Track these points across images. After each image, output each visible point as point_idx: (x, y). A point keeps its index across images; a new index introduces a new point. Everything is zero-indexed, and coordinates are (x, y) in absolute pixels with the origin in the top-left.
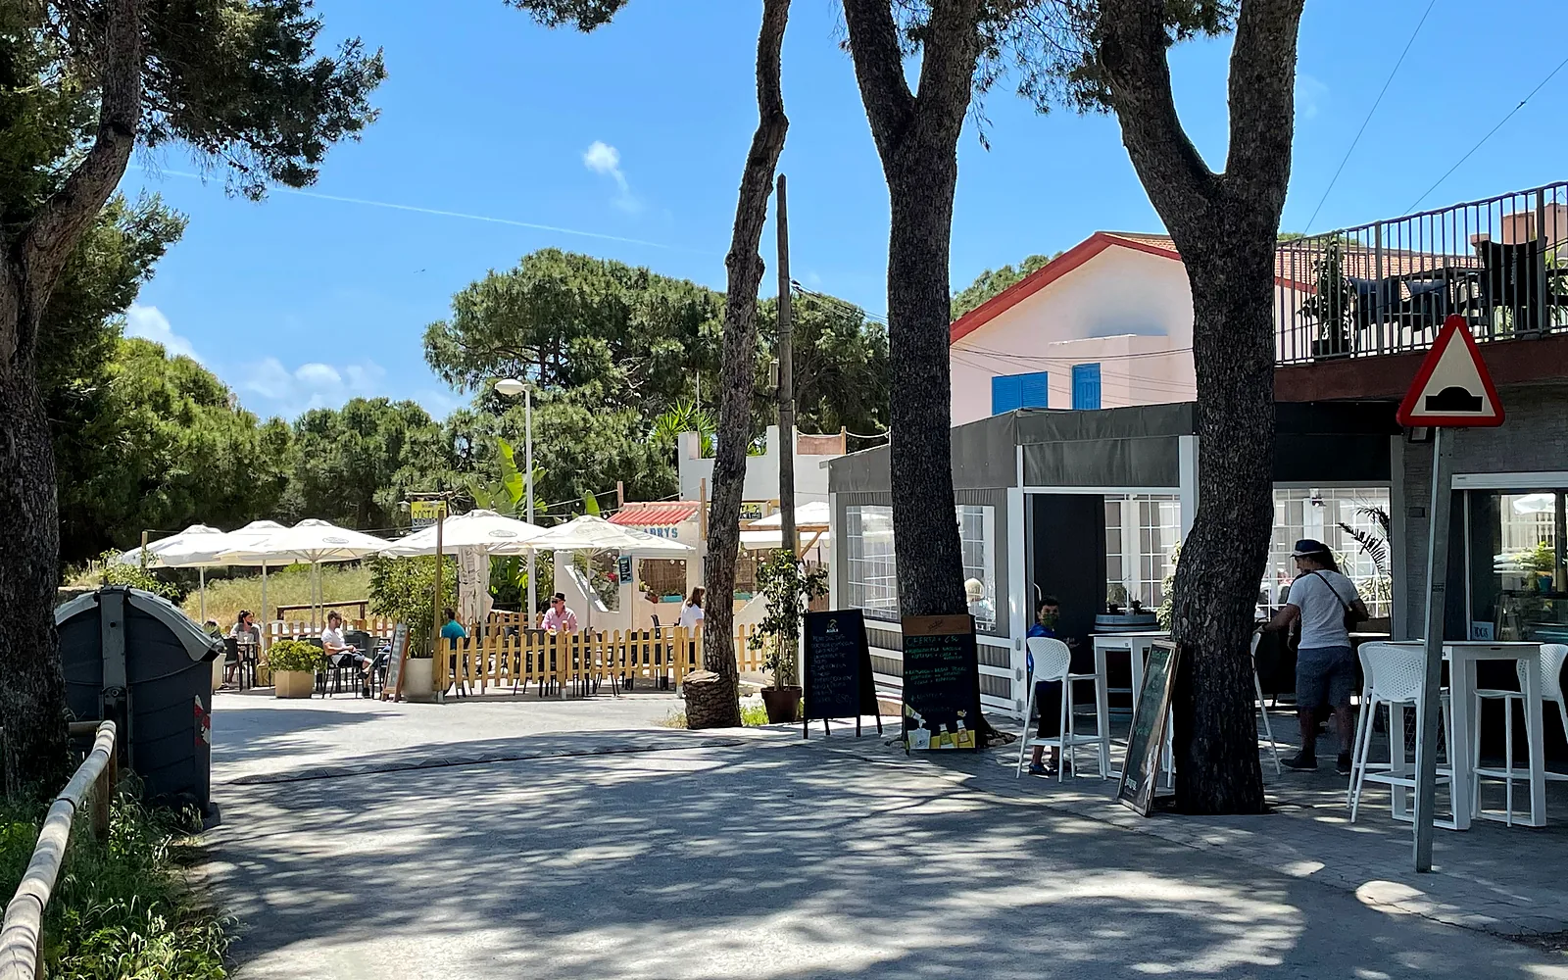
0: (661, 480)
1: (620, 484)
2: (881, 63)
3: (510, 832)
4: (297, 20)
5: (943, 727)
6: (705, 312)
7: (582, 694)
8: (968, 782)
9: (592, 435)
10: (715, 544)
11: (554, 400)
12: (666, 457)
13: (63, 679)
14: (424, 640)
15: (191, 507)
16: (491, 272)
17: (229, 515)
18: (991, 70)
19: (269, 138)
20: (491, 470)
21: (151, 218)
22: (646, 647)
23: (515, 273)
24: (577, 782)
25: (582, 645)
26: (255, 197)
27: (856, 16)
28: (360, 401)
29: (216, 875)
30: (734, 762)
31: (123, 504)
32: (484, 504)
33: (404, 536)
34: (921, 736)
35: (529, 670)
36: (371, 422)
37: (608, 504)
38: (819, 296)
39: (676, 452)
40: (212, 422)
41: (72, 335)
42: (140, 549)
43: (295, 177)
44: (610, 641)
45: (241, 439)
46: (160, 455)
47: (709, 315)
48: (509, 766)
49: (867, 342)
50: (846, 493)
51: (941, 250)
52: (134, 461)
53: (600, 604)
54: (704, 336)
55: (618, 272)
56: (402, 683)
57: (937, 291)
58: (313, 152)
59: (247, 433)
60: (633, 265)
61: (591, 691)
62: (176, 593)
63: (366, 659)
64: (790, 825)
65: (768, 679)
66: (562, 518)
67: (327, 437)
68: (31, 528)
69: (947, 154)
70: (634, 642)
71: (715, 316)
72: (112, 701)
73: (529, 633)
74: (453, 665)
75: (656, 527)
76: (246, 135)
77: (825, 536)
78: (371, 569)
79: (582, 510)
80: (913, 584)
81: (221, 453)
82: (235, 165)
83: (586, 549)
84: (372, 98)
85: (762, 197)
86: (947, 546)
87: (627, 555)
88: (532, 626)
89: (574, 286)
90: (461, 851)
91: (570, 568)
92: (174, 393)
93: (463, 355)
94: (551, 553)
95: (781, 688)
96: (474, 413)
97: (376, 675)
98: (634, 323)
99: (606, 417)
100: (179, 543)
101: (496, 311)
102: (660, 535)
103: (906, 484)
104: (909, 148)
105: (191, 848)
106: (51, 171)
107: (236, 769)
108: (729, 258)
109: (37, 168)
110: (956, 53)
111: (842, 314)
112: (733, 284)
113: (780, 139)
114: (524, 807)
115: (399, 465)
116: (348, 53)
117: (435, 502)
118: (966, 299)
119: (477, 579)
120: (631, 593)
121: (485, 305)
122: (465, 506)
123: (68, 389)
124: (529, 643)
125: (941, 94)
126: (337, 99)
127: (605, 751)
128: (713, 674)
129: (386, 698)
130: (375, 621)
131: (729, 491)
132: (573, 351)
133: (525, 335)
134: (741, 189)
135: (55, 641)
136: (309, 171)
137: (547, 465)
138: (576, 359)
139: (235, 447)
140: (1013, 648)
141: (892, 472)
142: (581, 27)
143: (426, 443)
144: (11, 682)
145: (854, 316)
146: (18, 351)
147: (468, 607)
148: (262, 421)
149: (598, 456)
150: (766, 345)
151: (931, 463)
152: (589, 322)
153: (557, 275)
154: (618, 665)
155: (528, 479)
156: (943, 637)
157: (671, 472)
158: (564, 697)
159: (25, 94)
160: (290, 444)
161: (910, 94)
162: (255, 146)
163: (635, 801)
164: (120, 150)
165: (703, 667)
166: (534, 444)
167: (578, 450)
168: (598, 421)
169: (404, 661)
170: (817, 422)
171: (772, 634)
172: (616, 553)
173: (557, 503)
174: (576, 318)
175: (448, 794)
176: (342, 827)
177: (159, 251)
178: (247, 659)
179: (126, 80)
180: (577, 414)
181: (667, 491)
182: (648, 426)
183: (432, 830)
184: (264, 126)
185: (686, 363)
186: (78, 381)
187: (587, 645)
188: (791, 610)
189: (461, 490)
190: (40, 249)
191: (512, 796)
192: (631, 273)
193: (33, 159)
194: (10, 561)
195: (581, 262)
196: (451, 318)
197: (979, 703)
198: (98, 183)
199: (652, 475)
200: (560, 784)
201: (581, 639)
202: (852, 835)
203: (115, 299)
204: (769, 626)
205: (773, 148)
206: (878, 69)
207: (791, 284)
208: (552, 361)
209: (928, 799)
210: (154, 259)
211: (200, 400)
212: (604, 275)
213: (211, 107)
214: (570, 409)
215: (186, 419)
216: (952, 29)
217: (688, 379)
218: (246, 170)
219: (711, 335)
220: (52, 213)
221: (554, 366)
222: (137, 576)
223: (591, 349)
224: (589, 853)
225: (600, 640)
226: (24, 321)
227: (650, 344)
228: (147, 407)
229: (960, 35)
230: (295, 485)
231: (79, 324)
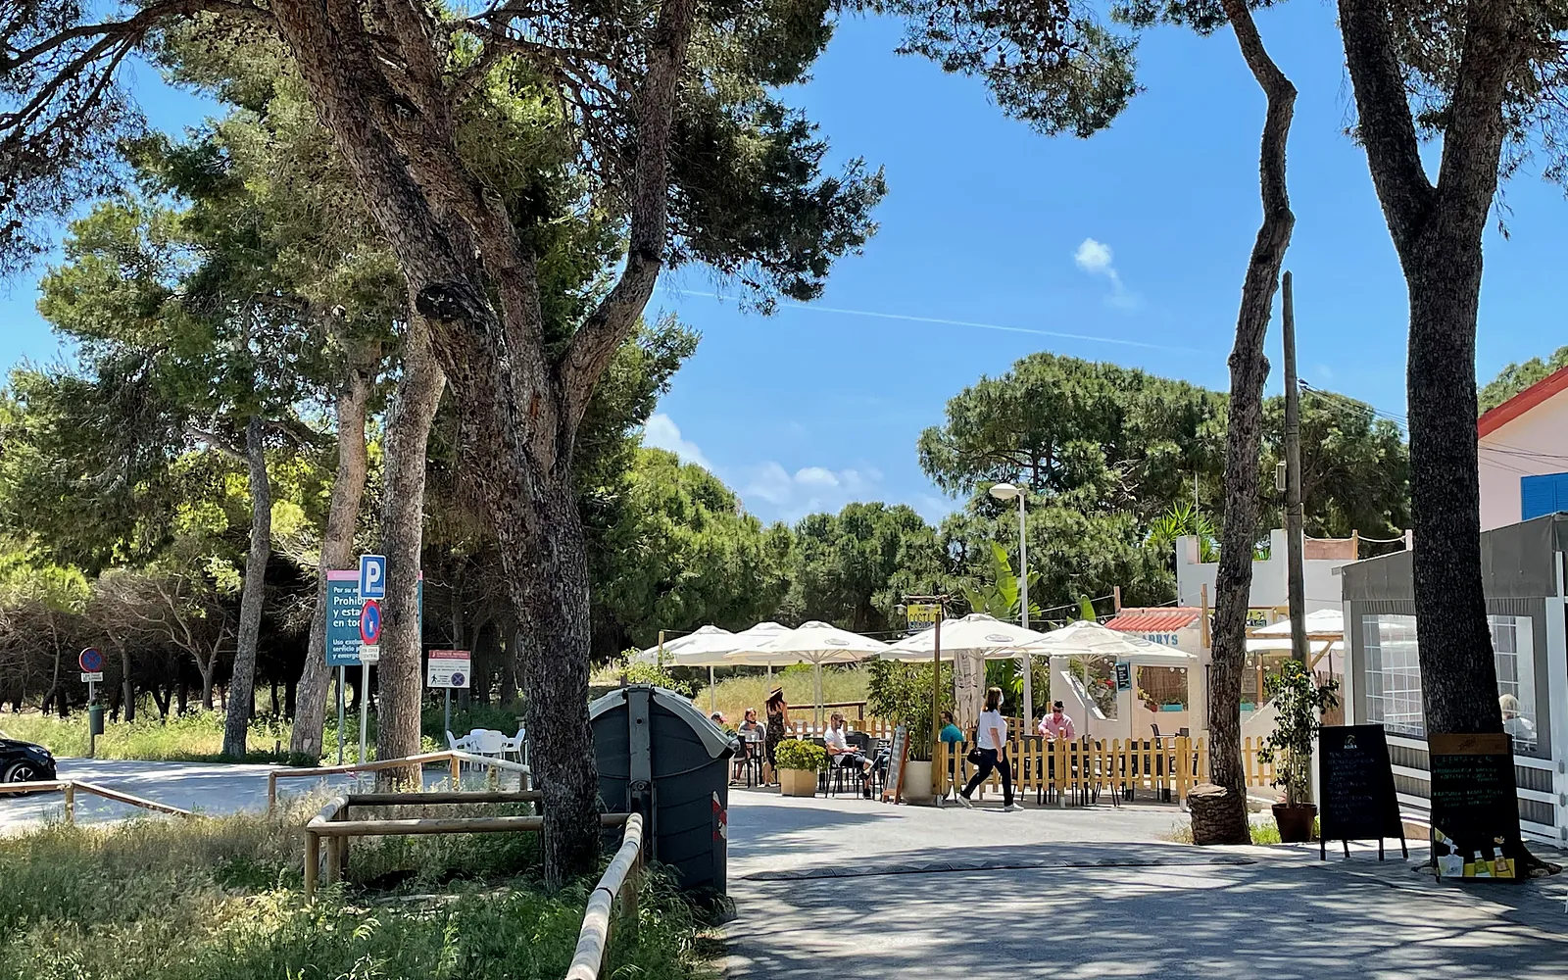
0: (1158, 585)
1: (1117, 589)
2: (1397, 154)
3: (1017, 942)
4: (804, 143)
5: (1478, 854)
6: (1203, 412)
7: (1082, 803)
8: (1507, 915)
9: (1087, 539)
10: (1220, 653)
11: (1047, 505)
12: (1163, 561)
13: (596, 772)
14: (923, 743)
15: (702, 608)
16: (984, 378)
17: (736, 616)
18: (1514, 155)
19: (778, 255)
20: (986, 574)
21: (668, 335)
22: (1145, 758)
23: (1008, 378)
24: (1082, 894)
25: (1080, 753)
26: (767, 312)
27: (1369, 108)
28: (856, 505)
29: (735, 968)
30: (1245, 882)
31: (640, 605)
32: (979, 608)
33: (901, 639)
34: (1451, 864)
35: (1027, 776)
36: (867, 526)
37: (1104, 610)
38: (1325, 395)
39: (1173, 557)
40: (721, 527)
41: (597, 445)
42: (657, 648)
43: (802, 291)
44: (1110, 750)
45: (747, 543)
46: (673, 558)
47: (1207, 416)
48: (1013, 874)
49: (1379, 441)
50: (1362, 601)
51: (1466, 345)
52: (650, 566)
53: (1097, 711)
54: (1202, 437)
55: (1111, 375)
56: (902, 786)
57: (1463, 389)
58: (819, 268)
59: (753, 538)
60: (1127, 367)
61: (1090, 800)
62: (689, 690)
63: (867, 760)
64: (1311, 951)
65: (1280, 795)
66: (1058, 623)
67: (826, 541)
68: (570, 629)
69: (1472, 245)
70: (1134, 752)
71: (1213, 417)
72: (637, 795)
73: (1027, 739)
74: (952, 770)
75: (1155, 633)
76: (758, 254)
77: (1338, 645)
78: (870, 671)
79: (1077, 615)
80: (1440, 700)
81: (729, 556)
82: (748, 283)
83: (1083, 656)
84: (873, 214)
85: (1267, 296)
86: (1479, 659)
87: (1125, 661)
88: (1029, 732)
89: (1067, 389)
90: (967, 958)
91: (1065, 674)
92: (686, 499)
93: (957, 460)
94: (1047, 659)
95: (1293, 805)
96: (967, 518)
97: (877, 777)
98: (1129, 425)
99: (1101, 521)
100: (692, 643)
101: (989, 415)
102: (1160, 642)
103: (1431, 593)
104: (1429, 239)
105: (710, 941)
106: (581, 294)
107: (748, 864)
108: (1232, 358)
109: (568, 292)
110: (1481, 140)
111: (1351, 411)
112: (1236, 384)
113: (1285, 236)
114: (1028, 917)
115: (895, 569)
116: (852, 172)
117: (931, 605)
118: (1489, 395)
119: (973, 682)
120: (1129, 700)
121: (978, 410)
122: (960, 610)
123: (593, 496)
124: (1027, 750)
125: (1464, 183)
126: (841, 216)
127: (1109, 864)
128: (1219, 788)
129: (886, 799)
130: (874, 722)
131: (1234, 598)
132: (1066, 454)
133: (1018, 439)
134: (1245, 288)
135: (590, 736)
136: (816, 284)
137: (1041, 569)
138: (1069, 462)
139: (742, 550)
140: (1555, 770)
141: (1415, 580)
142: (1079, 134)
143: (921, 546)
144: (551, 774)
145: (1364, 415)
146: (557, 463)
147: (964, 711)
148: (767, 527)
149: (1093, 560)
150: (1268, 445)
151: (1460, 570)
152: (1082, 425)
153: (1049, 379)
154: (1118, 775)
155: (1022, 583)
156: (1476, 757)
157: (1169, 577)
158: (1063, 806)
159: (558, 225)
160: (792, 547)
161: (1428, 184)
162: (766, 264)
163: (1143, 916)
164: (648, 274)
165: (1209, 780)
166: (1027, 547)
167: (1072, 554)
168: (1092, 524)
169: (904, 763)
170: (1323, 525)
171: (1283, 747)
172: (1113, 659)
173: (1052, 608)
174: (1069, 421)
175: (953, 899)
176: (851, 928)
177: (674, 366)
178: (754, 756)
179: (654, 209)
180: (1071, 518)
181: (1164, 597)
182: (1144, 529)
183: (938, 935)
184: (774, 245)
185: (1183, 465)
186: (602, 489)
187: (1086, 753)
188: (1303, 724)
189: (956, 593)
190: (576, 369)
191: (1015, 905)
192: (1125, 375)
193: (564, 285)
194: (551, 660)
195: (1074, 365)
196: (944, 423)
197: (1518, 830)
198: (628, 306)
199: (1148, 579)
200: (1065, 895)
201: (1080, 747)
202: (1381, 965)
203: (636, 412)
204: (1281, 740)
205: (1278, 245)
206: (1394, 161)
207: (1298, 383)
208: (1045, 465)
209: (1463, 931)
210: (670, 373)
211: (710, 506)
212: (1097, 377)
213: (727, 230)
214: (1064, 513)
215: (698, 524)
216: (1474, 115)
217: (1185, 482)
218: (758, 287)
219: (1209, 436)
220: (587, 334)
221: (1047, 469)
222: (655, 674)
223: (1085, 452)
224: (1100, 967)
225: (1099, 749)
226: (562, 435)
227: (1145, 446)
228: (662, 512)
229: (1485, 121)
230: (796, 587)
231: (603, 436)
